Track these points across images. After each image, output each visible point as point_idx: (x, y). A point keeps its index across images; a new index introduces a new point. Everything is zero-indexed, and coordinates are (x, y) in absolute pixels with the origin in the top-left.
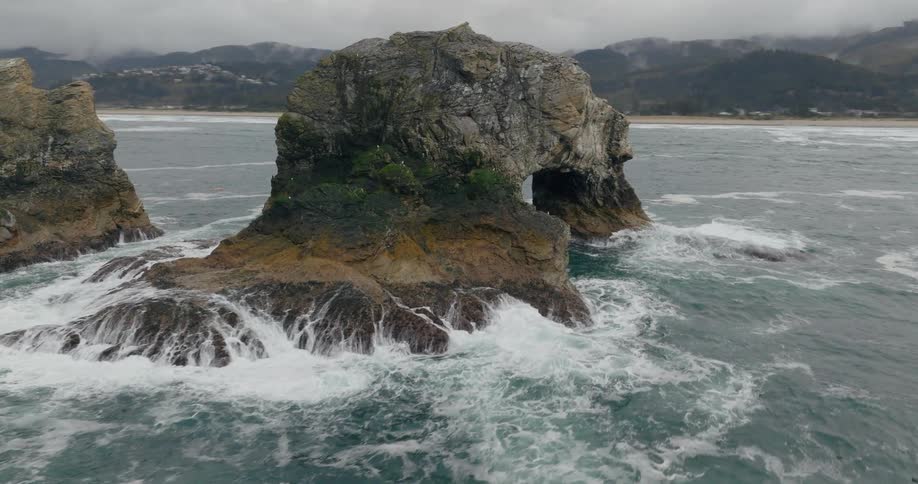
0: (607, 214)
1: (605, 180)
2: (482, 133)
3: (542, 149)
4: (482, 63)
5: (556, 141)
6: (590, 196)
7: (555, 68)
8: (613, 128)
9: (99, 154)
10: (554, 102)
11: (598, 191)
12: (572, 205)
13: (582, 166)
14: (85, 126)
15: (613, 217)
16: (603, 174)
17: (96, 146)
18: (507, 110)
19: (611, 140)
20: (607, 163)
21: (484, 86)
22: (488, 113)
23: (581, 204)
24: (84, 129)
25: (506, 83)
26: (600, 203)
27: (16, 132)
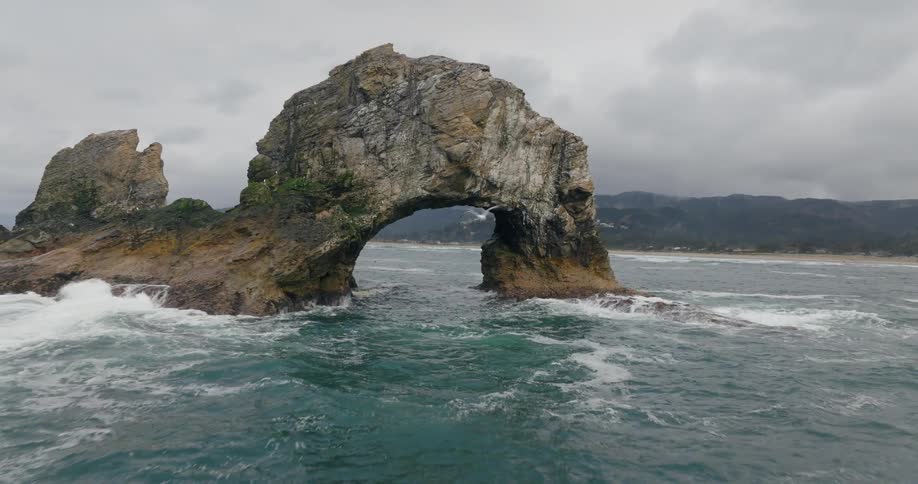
0: (547, 267)
1: (549, 222)
2: (367, 153)
3: (429, 171)
4: (379, 78)
5: (443, 160)
6: (532, 243)
7: (453, 76)
8: (563, 153)
9: (152, 200)
10: (445, 113)
11: (541, 236)
12: (510, 254)
13: (504, 199)
14: (148, 177)
15: (552, 271)
16: (546, 213)
17: (151, 193)
18: (396, 128)
19: (560, 170)
20: (553, 199)
21: (380, 104)
22: (377, 132)
23: (522, 253)
24: (148, 180)
25: (403, 98)
26: (542, 251)
27: (114, 184)
